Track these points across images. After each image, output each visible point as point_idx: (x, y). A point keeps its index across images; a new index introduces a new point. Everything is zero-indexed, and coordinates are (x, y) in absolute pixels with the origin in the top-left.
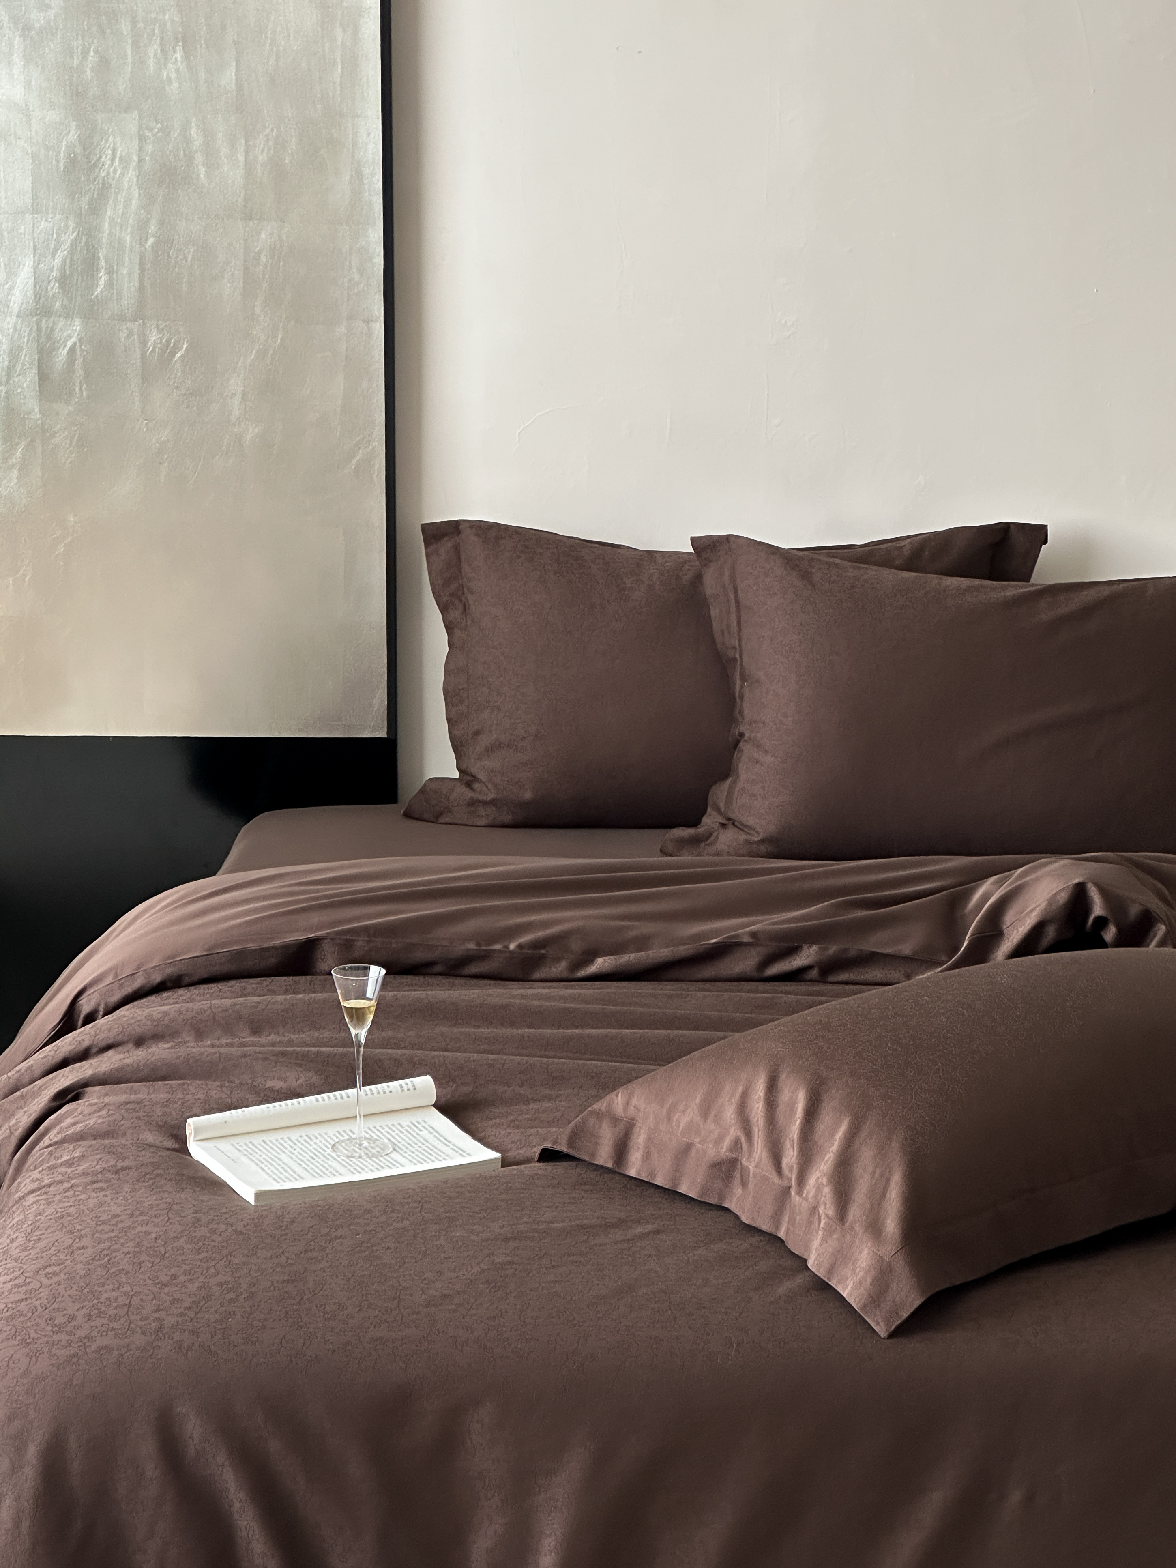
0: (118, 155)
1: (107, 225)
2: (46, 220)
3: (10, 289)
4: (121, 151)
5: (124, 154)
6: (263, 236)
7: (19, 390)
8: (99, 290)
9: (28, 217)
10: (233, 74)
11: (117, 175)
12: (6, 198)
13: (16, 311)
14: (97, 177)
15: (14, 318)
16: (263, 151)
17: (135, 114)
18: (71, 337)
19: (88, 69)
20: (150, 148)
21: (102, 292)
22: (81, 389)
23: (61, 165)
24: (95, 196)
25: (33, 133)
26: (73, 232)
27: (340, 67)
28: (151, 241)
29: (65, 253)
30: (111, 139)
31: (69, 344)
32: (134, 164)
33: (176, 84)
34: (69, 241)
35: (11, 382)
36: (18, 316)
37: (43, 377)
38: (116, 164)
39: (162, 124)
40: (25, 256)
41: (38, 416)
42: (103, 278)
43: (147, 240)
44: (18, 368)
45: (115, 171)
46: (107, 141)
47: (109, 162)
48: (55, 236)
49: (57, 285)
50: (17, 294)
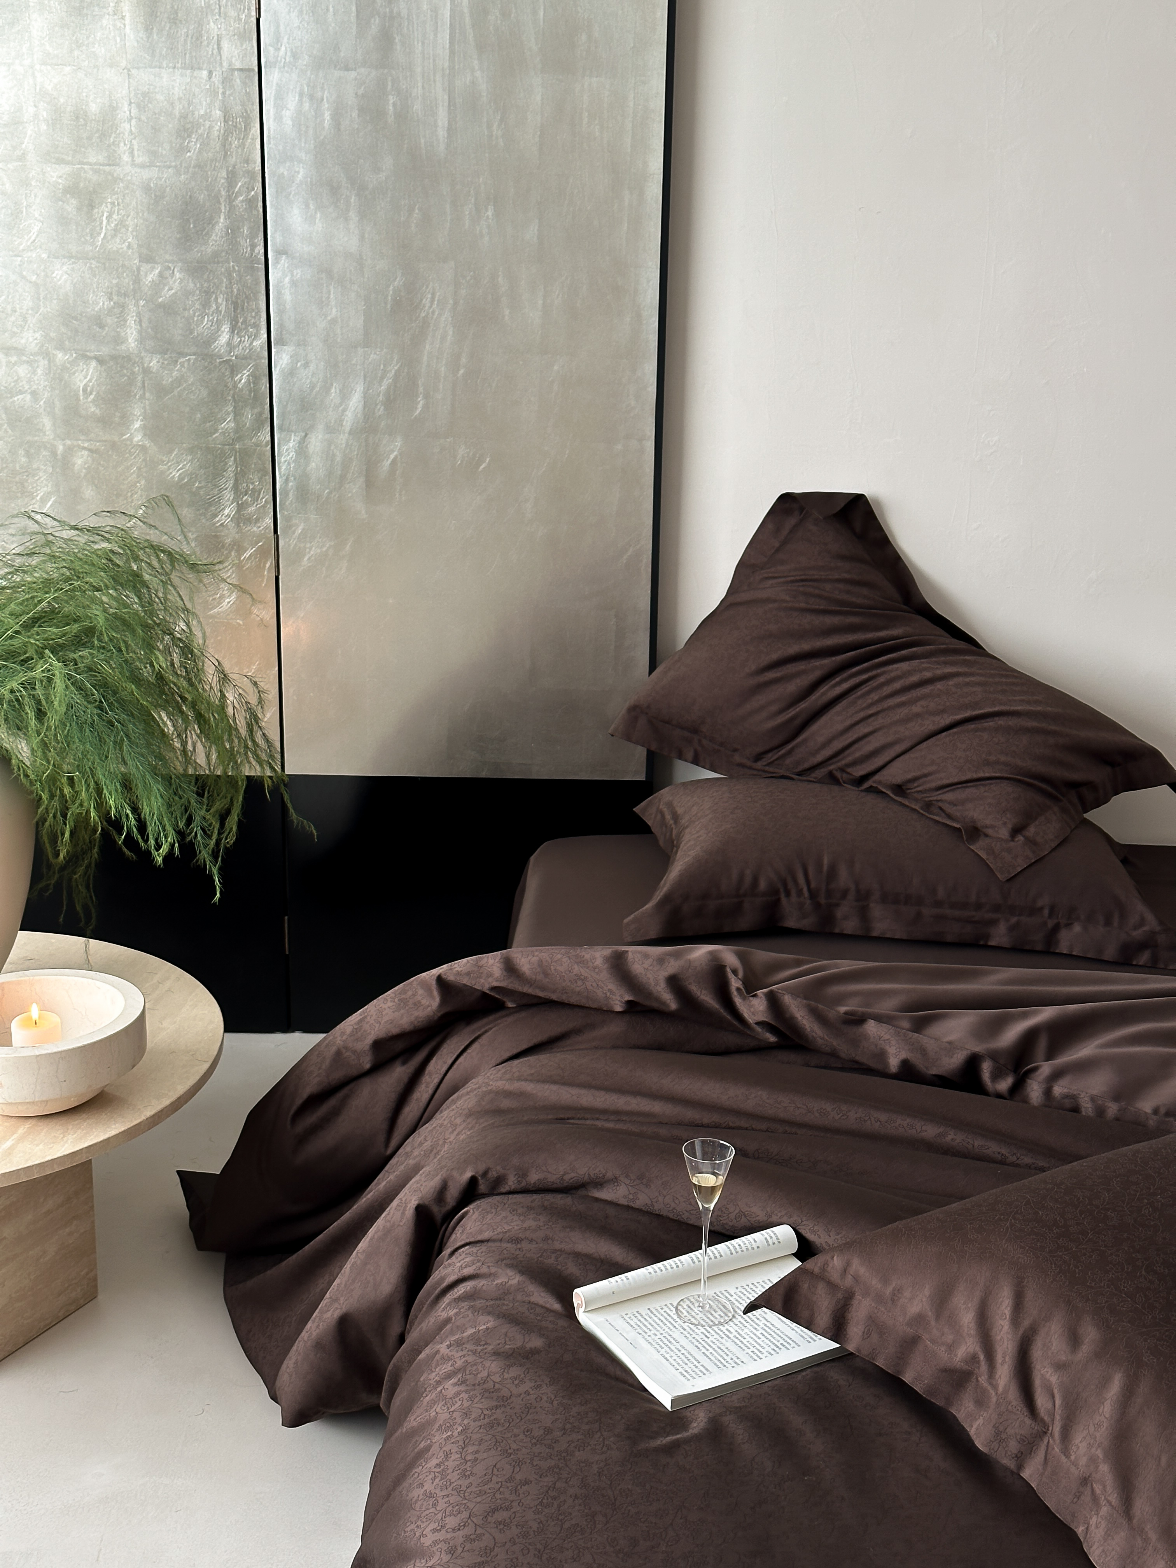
0: (436, 299)
1: (425, 358)
2: (375, 353)
3: (344, 411)
4: (439, 296)
5: (441, 298)
6: (556, 368)
7: (350, 495)
9: (360, 351)
10: (536, 230)
11: (435, 317)
12: (342, 334)
13: (347, 429)
14: (419, 316)
15: (347, 435)
16: (558, 295)
17: (452, 264)
18: (393, 451)
19: (413, 225)
20: (463, 292)
21: (420, 413)
22: (400, 495)
23: (389, 306)
24: (417, 333)
25: (366, 280)
26: (397, 363)
27: (626, 225)
28: (461, 372)
29: (390, 380)
30: (431, 284)
31: (392, 457)
32: (450, 306)
33: (486, 238)
34: (393, 371)
35: (343, 488)
36: (350, 433)
37: (369, 484)
38: (435, 306)
39: (474, 272)
40: (357, 383)
41: (365, 516)
42: (421, 402)
43: (458, 370)
44: (349, 476)
45: (433, 312)
46: (427, 287)
47: (428, 305)
48: (382, 367)
49: (383, 408)
50: (350, 415)
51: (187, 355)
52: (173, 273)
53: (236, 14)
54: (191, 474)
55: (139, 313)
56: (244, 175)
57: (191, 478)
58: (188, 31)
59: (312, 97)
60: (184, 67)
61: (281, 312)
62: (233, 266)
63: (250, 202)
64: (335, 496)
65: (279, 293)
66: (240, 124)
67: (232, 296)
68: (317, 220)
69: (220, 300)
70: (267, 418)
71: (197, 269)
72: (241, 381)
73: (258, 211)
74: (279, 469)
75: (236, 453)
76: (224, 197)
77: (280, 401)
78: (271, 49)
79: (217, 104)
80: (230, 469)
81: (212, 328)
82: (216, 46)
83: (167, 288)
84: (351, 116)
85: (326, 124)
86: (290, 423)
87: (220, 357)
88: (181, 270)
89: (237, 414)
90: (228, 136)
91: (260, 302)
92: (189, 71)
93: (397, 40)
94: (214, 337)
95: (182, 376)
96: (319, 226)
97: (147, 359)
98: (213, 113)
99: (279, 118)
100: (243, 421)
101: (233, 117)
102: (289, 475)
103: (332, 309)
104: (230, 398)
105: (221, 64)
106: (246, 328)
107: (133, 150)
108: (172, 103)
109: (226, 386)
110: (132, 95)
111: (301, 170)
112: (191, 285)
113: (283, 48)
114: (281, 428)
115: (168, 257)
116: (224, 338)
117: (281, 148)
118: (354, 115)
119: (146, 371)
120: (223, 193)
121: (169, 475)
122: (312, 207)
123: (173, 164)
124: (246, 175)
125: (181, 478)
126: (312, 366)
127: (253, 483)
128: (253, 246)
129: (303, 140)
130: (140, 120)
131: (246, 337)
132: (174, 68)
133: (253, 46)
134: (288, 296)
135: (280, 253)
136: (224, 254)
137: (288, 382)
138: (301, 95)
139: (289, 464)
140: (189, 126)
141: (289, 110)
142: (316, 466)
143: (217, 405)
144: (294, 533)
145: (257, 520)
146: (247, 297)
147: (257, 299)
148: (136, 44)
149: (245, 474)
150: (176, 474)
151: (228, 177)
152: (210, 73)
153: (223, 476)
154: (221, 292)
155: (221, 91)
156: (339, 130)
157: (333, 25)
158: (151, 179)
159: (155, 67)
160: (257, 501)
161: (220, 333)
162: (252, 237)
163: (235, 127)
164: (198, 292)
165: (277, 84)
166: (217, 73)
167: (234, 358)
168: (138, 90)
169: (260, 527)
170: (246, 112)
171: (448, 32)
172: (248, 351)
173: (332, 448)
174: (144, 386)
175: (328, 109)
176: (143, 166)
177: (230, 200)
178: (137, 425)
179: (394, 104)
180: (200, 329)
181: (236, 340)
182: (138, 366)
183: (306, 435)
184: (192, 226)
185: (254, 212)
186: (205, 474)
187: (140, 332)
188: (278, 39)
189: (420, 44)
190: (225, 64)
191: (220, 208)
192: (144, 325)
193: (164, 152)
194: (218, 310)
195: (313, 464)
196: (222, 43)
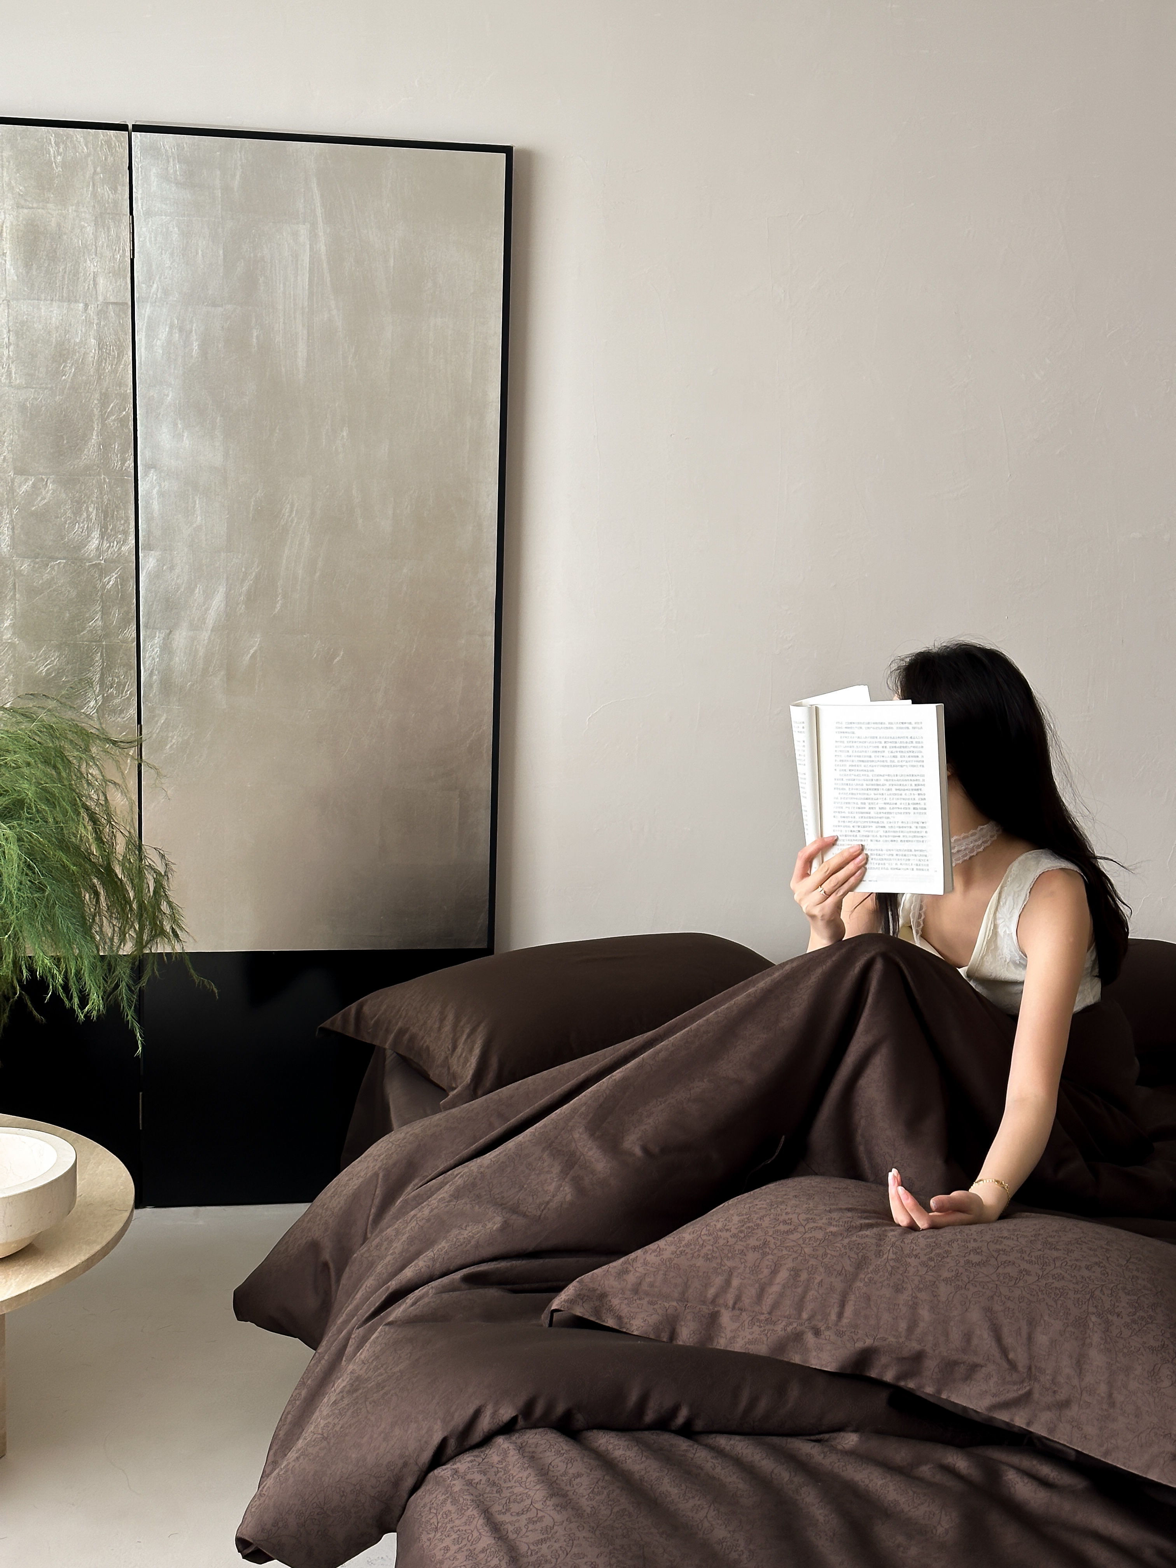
0: (295, 509)
1: (284, 561)
2: (237, 558)
3: (207, 609)
4: (298, 505)
5: (299, 508)
6: (405, 571)
7: (211, 687)
8: (277, 610)
9: (223, 555)
10: (387, 449)
11: (294, 525)
12: (206, 540)
13: (211, 626)
14: (279, 524)
15: (209, 632)
16: (407, 506)
17: (310, 478)
18: (253, 646)
19: (274, 443)
20: (320, 503)
21: (278, 612)
22: (259, 686)
23: (251, 515)
24: (277, 539)
25: (229, 491)
26: (258, 567)
27: (468, 445)
28: (318, 574)
29: (251, 583)
30: (290, 496)
31: (252, 651)
32: (307, 515)
33: (342, 456)
34: (254, 574)
35: (204, 681)
36: (212, 630)
37: (230, 676)
38: (293, 516)
39: (330, 486)
40: (220, 584)
41: (225, 706)
42: (280, 602)
43: (315, 573)
44: (211, 669)
45: (292, 521)
46: (287, 498)
47: (288, 513)
48: (243, 569)
49: (245, 606)
50: (212, 614)
51: (57, 559)
52: (46, 484)
53: (111, 254)
54: (59, 669)
55: (12, 520)
56: (116, 397)
57: (58, 673)
58: (66, 268)
59: (181, 330)
60: (61, 300)
61: (148, 521)
62: (104, 478)
63: (122, 421)
64: (197, 687)
65: (147, 502)
66: (113, 351)
67: (102, 506)
68: (185, 438)
69: (91, 510)
70: (134, 617)
71: (69, 481)
72: (108, 583)
73: (129, 429)
74: (144, 663)
75: (103, 649)
76: (96, 417)
77: (146, 601)
78: (144, 285)
79: (92, 333)
80: (97, 664)
81: (83, 534)
82: (91, 282)
83: (39, 498)
84: (217, 347)
85: (194, 353)
86: (155, 622)
87: (90, 560)
88: (53, 482)
89: (105, 613)
90: (102, 361)
91: (129, 512)
92: (65, 304)
93: (260, 282)
94: (83, 544)
95: (53, 578)
96: (186, 442)
97: (18, 564)
98: (88, 340)
99: (150, 347)
100: (110, 620)
101: (107, 345)
102: (153, 669)
103: (197, 517)
104: (98, 598)
105: (97, 298)
106: (116, 533)
107: (11, 373)
108: (49, 333)
109: (95, 587)
110: (10, 324)
111: (171, 392)
112: (64, 496)
113: (155, 286)
114: (146, 626)
115: (41, 470)
116: (94, 543)
117: (151, 372)
118: (220, 346)
119: (18, 574)
120: (96, 412)
121: (37, 670)
122: (180, 426)
123: (49, 386)
124: (118, 397)
125: (48, 673)
126: (178, 570)
127: (118, 677)
128: (124, 461)
129: (173, 366)
130: (18, 345)
131: (115, 542)
132: (52, 300)
133: (126, 283)
134: (156, 506)
135: (149, 467)
136: (95, 467)
137: (155, 584)
138: (171, 327)
139: (153, 659)
140: (65, 352)
141: (160, 340)
142: (179, 661)
143: (85, 605)
144: (158, 721)
145: (121, 711)
146: (116, 507)
147: (126, 509)
148: (16, 278)
149: (111, 669)
150: (43, 670)
151: (101, 399)
152: (86, 306)
153: (89, 671)
154: (92, 502)
155: (96, 321)
156: (206, 358)
157: (202, 266)
158: (26, 400)
159: (34, 299)
160: (122, 693)
161: (89, 539)
162: (124, 452)
163: (109, 354)
164: (69, 501)
165: (149, 317)
166: (92, 306)
167: (103, 562)
168: (16, 318)
169: (124, 718)
170: (120, 341)
171: (308, 275)
172: (116, 555)
173: (196, 641)
174: (15, 588)
175: (197, 340)
176: (19, 387)
177: (103, 419)
178: (7, 623)
179: (258, 337)
180: (71, 535)
181: (106, 545)
182: (10, 569)
183: (171, 631)
184: (65, 442)
185: (126, 431)
186: (72, 668)
187: (12, 538)
188: (150, 278)
189: (282, 285)
190: (100, 298)
191: (92, 426)
192: (16, 532)
193: (41, 376)
194: (89, 518)
195: (177, 659)
196: (98, 279)
